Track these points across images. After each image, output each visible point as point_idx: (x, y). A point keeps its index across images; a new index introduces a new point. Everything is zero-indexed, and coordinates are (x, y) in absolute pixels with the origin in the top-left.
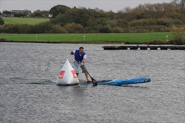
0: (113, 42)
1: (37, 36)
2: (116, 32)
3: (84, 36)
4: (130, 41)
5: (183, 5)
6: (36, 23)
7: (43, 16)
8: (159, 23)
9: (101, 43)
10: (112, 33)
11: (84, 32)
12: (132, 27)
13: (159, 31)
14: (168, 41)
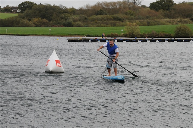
0: (75, 35)
1: (7, 29)
2: (78, 26)
3: (50, 30)
4: (90, 35)
5: (135, 3)
6: (5, 18)
7: (12, 11)
8: (115, 19)
9: (65, 36)
10: (74, 27)
11: (49, 26)
12: (91, 22)
13: (115, 25)
14: (123, 35)
